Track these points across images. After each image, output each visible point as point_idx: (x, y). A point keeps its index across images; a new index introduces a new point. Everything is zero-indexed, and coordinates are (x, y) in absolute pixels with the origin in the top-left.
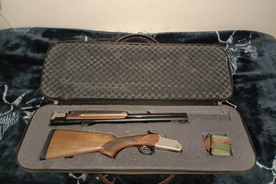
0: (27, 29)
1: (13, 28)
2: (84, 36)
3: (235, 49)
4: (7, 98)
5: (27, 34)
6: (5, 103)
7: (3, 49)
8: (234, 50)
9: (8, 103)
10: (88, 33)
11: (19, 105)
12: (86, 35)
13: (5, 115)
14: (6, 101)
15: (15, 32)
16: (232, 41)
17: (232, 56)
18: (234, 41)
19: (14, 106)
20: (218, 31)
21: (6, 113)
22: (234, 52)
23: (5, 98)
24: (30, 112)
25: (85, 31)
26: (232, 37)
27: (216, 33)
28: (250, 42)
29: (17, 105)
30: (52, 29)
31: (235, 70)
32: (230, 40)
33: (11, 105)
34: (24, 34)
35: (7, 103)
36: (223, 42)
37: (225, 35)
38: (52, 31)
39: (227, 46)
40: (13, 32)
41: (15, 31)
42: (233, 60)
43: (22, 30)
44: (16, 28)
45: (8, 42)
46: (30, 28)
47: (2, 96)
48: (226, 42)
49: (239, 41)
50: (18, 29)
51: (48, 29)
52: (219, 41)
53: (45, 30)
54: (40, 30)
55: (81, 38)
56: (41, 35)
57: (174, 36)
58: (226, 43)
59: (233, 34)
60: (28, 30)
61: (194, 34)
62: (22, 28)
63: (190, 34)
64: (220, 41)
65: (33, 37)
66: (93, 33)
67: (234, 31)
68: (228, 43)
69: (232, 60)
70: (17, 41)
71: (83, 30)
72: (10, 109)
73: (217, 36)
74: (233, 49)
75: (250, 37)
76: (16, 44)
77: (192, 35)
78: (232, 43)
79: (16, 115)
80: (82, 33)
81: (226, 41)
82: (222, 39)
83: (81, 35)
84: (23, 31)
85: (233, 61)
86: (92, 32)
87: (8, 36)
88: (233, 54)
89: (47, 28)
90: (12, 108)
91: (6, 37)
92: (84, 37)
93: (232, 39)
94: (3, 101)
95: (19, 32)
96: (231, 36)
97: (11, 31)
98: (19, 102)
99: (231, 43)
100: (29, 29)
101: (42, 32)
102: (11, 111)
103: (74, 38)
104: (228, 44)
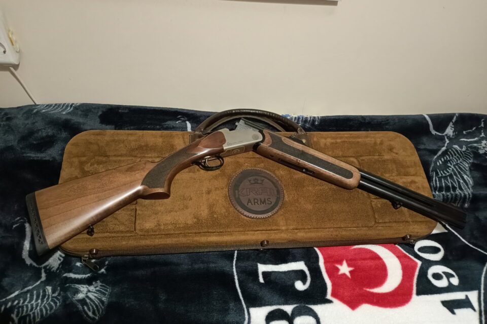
0: (67, 106)
1: (37, 103)
2: (185, 121)
3: (461, 148)
4: (33, 254)
5: (69, 117)
6: (27, 265)
7: (21, 148)
8: (460, 149)
9: (34, 264)
10: (194, 117)
11: (58, 268)
12: (188, 120)
13: (28, 291)
14: (29, 261)
15: (44, 112)
16: (453, 132)
17: (459, 160)
18: (457, 133)
19: (48, 271)
20: (427, 115)
21: (30, 287)
22: (461, 152)
23: (28, 253)
24: (88, 286)
25: (185, 111)
26: (453, 126)
27: (425, 118)
28: (483, 135)
29: (54, 269)
30: (118, 107)
31: (470, 186)
32: (449, 131)
33: (40, 269)
34: (64, 118)
35: (31, 264)
36: (437, 133)
37: (441, 121)
38: (120, 111)
39: (446, 142)
40: (37, 112)
41: (43, 111)
42: (464, 167)
43: (57, 108)
44: (43, 105)
45: (31, 133)
46: (73, 104)
47: (22, 249)
48: (443, 134)
49: (464, 132)
50: (49, 106)
51: (110, 107)
52: (430, 132)
53: (104, 110)
54: (95, 108)
55: (178, 126)
56: (98, 120)
57: (351, 123)
58: (444, 136)
59: (454, 121)
60: (69, 110)
61: (388, 120)
62: (56, 105)
63: (381, 121)
64: (434, 132)
65: (84, 124)
66: (201, 116)
67: (454, 114)
68: (446, 135)
69: (461, 167)
70: (50, 131)
71: (180, 111)
72: (40, 278)
73: (427, 122)
74: (459, 146)
75: (482, 125)
76: (48, 136)
77: (383, 123)
78: (453, 135)
79: (53, 292)
80: (180, 116)
81: (443, 133)
82: (436, 129)
83: (179, 119)
84: (59, 110)
85: (463, 169)
86: (198, 114)
87: (29, 121)
88: (461, 158)
89: (109, 105)
90: (43, 275)
91: (26, 122)
92: (183, 123)
93: (453, 129)
94: (23, 260)
95: (52, 112)
96: (451, 124)
97: (35, 111)
98: (59, 262)
99: (451, 136)
100: (71, 106)
101: (100, 113)
102: (42, 282)
103: (165, 126)
104: (447, 138)
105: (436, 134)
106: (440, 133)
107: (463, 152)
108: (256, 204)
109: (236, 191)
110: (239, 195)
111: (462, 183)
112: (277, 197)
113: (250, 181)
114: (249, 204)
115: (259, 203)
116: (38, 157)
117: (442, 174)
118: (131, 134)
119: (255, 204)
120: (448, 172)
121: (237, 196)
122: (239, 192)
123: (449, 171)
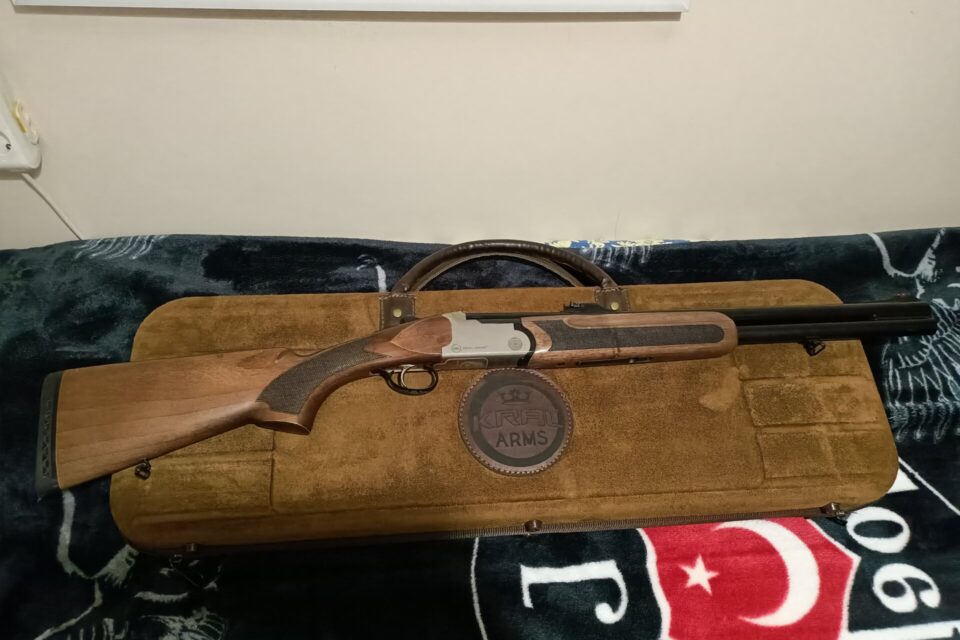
0: (141, 242)
1: (83, 238)
2: (372, 266)
3: (951, 304)
4: (74, 553)
5: (143, 267)
6: (67, 574)
7: (51, 336)
8: (948, 307)
9: (81, 573)
10: (392, 256)
11: (125, 582)
12: (380, 264)
13: (69, 629)
14: (69, 568)
15: (95, 258)
16: (934, 271)
17: (946, 331)
18: (941, 270)
19: (107, 585)
20: (878, 234)
21: (73, 622)
22: (950, 314)
23: (67, 550)
24: (182, 619)
25: (374, 245)
26: (934, 257)
27: (872, 243)
29: (119, 582)
30: (241, 241)
32: (926, 268)
33: (91, 584)
34: (134, 268)
35: (74, 573)
36: (900, 273)
37: (908, 247)
38: (244, 249)
39: (917, 291)
40: (83, 258)
41: (94, 255)
42: (955, 347)
43: (121, 248)
44: (94, 241)
45: (70, 303)
46: (151, 237)
47: (56, 543)
48: (912, 275)
49: (958, 269)
50: (105, 243)
51: (224, 241)
52: (884, 272)
53: (213, 248)
54: (195, 245)
55: (358, 276)
56: (201, 270)
57: (716, 259)
58: (913, 279)
59: (935, 245)
60: (145, 249)
61: (793, 249)
62: (119, 239)
63: (778, 251)
64: (892, 271)
65: (171, 280)
66: (405, 254)
67: (936, 231)
68: (919, 276)
69: (950, 346)
70: (106, 298)
71: (365, 244)
72: (92, 600)
73: (878, 250)
74: (945, 300)
76: (102, 309)
77: (783, 255)
78: (933, 277)
79: (117, 630)
80: (363, 256)
81: (912, 272)
82: (895, 264)
83: (360, 262)
84: (125, 251)
85: (954, 350)
86: (400, 250)
87: (68, 278)
88: (950, 326)
89: (223, 237)
90: (98, 595)
91: (62, 279)
92: (370, 271)
93: (934, 263)
94: (59, 566)
95: (110, 257)
96: (929, 253)
97: (78, 256)
98: (128, 567)
99: (929, 279)
100: (149, 241)
101: (205, 255)
102: (95, 608)
103: (333, 278)
104: (921, 283)
105: (896, 274)
106: (905, 272)
107: (955, 312)
108: (515, 444)
109: (475, 418)
110: (480, 425)
111: (951, 382)
112: (559, 429)
113: (503, 395)
114: (502, 444)
115: (521, 441)
116: (84, 353)
117: (907, 363)
118: (264, 304)
119: (512, 445)
120: (921, 358)
121: (476, 427)
122: (479, 419)
123: (924, 355)
